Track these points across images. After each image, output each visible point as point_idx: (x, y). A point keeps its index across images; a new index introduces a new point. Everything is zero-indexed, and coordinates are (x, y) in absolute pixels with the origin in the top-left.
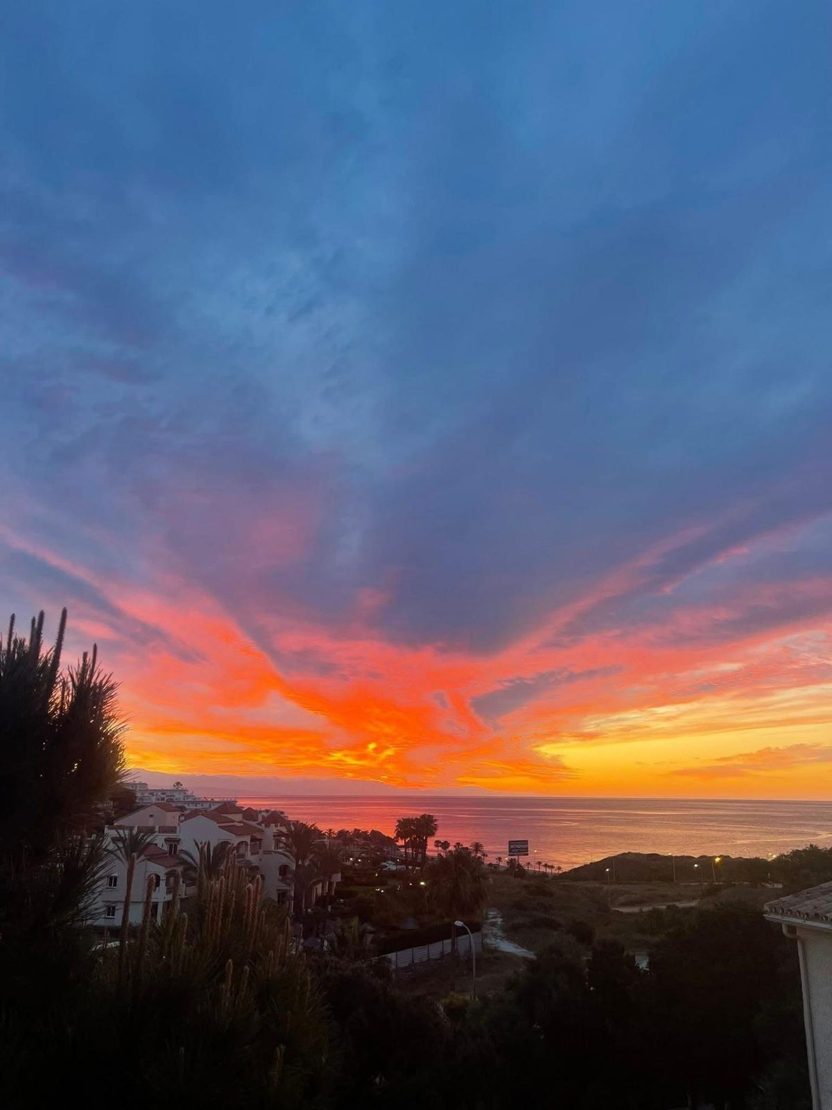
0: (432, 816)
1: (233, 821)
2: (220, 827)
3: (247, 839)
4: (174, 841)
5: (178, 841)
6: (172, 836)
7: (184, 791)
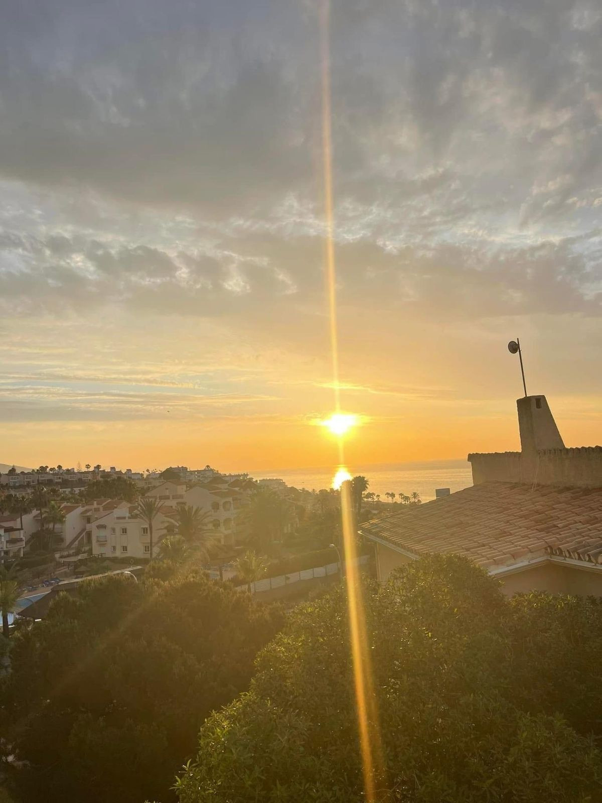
0: (364, 478)
1: (221, 489)
2: (210, 493)
3: (230, 499)
4: (183, 504)
5: (184, 503)
6: (180, 500)
7: (212, 470)
